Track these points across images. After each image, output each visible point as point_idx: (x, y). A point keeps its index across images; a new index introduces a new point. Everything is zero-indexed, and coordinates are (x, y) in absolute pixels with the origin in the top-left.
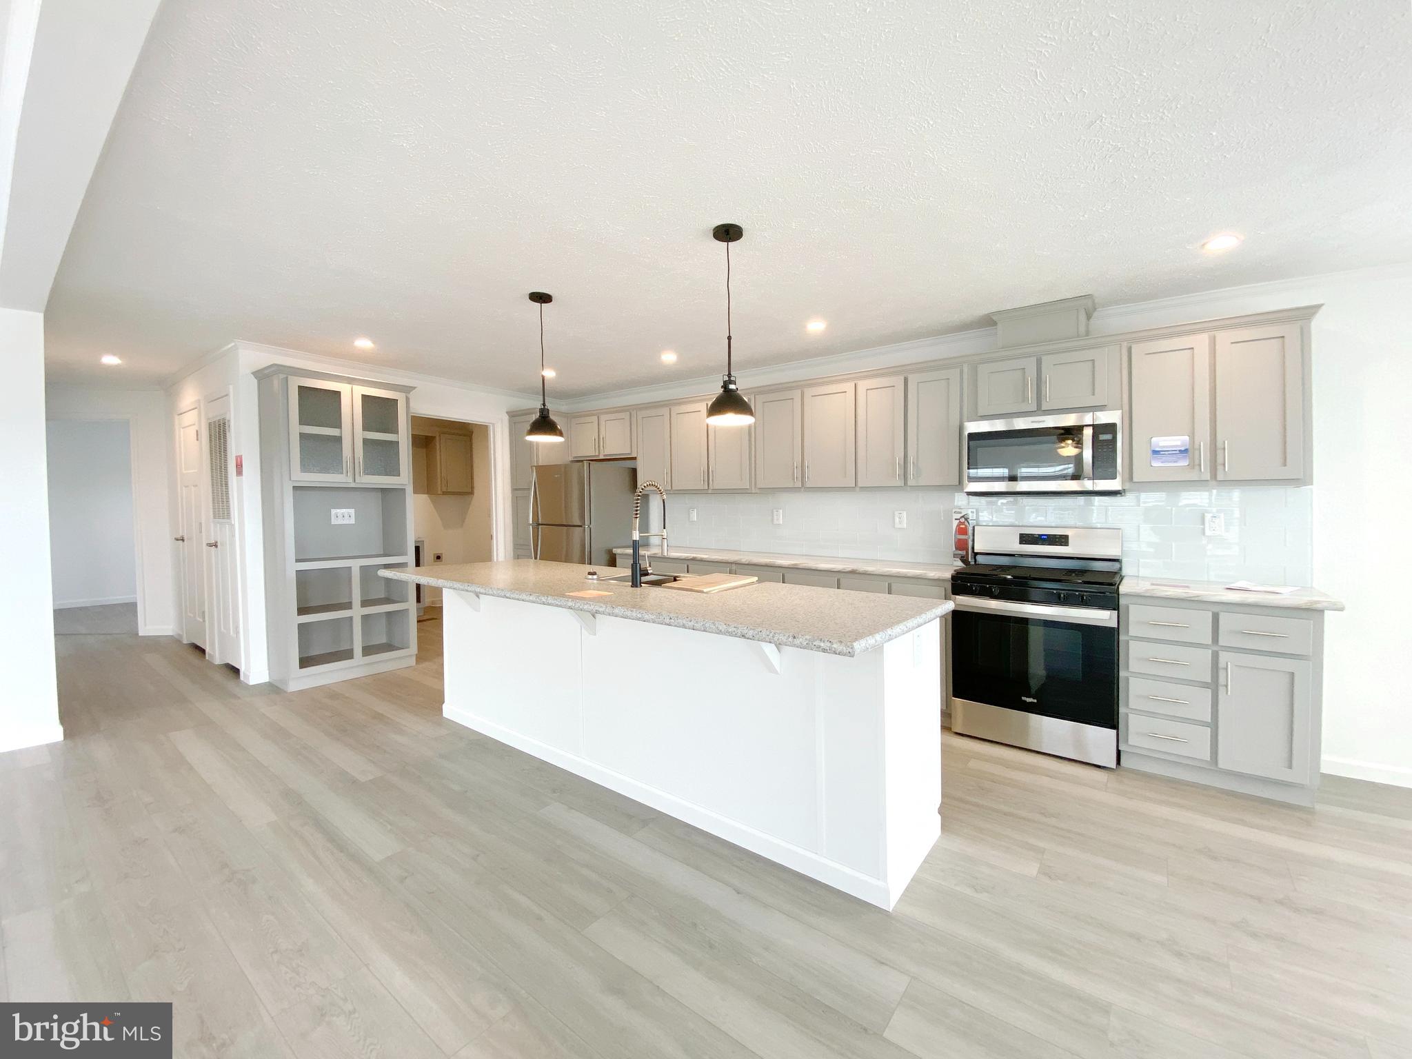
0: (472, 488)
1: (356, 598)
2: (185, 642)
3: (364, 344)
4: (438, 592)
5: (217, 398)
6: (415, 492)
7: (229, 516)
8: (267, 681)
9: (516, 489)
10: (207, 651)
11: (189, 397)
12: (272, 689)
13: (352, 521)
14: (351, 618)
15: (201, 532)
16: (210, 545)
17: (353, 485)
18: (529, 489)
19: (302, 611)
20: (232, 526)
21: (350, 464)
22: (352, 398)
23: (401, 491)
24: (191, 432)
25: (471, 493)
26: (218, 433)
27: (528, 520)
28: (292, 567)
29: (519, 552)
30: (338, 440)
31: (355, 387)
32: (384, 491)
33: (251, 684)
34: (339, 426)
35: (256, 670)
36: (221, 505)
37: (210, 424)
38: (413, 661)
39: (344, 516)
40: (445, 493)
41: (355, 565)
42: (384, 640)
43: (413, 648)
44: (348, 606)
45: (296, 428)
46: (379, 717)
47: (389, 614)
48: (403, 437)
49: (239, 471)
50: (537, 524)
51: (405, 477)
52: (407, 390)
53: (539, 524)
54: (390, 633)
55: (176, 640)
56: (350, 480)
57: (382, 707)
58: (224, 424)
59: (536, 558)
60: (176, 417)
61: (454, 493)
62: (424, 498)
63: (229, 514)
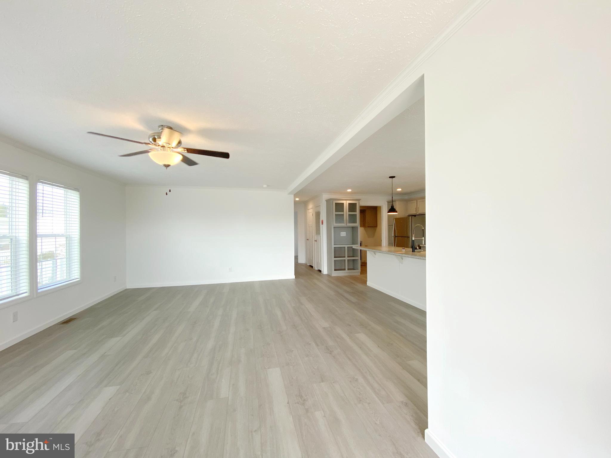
0: (377, 225)
1: (346, 256)
2: (308, 265)
3: (349, 190)
4: (366, 252)
5: (317, 206)
6: (360, 227)
7: (320, 234)
8: (327, 273)
9: (389, 225)
10: (314, 266)
11: (311, 206)
12: (328, 275)
13: (345, 235)
14: (345, 260)
15: (313, 238)
16: (315, 241)
17: (346, 226)
18: (393, 226)
19: (335, 257)
20: (320, 236)
21: (345, 221)
22: (346, 203)
23: (357, 227)
24: (311, 214)
25: (376, 226)
26: (318, 215)
27: (392, 235)
28: (333, 246)
29: (390, 244)
30: (343, 215)
31: (347, 201)
32: (353, 227)
33: (324, 274)
34: (343, 211)
35: (325, 271)
36: (318, 232)
37: (316, 213)
38: (359, 274)
39: (343, 234)
40: (369, 227)
41: (346, 246)
42: (352, 268)
43: (359, 270)
44: (345, 257)
45: (334, 213)
46: (352, 283)
47: (353, 260)
48: (358, 213)
49: (322, 224)
50: (395, 237)
51: (358, 224)
52: (359, 200)
53: (396, 237)
54: (354, 266)
55: (306, 265)
56: (345, 225)
57: (353, 282)
58: (319, 212)
59: (395, 246)
60: (307, 211)
61: (371, 227)
62: (362, 228)
63: (320, 233)
